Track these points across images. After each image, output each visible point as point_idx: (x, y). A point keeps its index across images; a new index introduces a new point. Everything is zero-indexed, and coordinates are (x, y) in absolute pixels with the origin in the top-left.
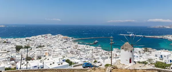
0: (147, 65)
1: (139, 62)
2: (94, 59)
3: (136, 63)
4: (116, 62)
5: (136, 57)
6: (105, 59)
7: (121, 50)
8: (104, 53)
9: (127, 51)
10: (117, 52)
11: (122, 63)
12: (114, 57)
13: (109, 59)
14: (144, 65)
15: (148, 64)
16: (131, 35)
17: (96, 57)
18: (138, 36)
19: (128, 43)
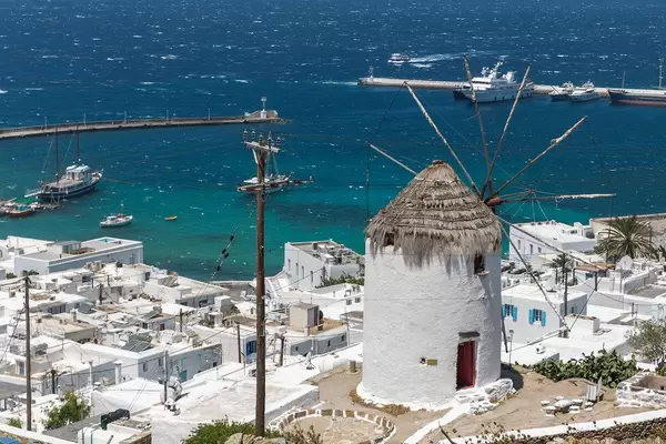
0: (625, 395)
1: (552, 370)
2: (54, 381)
3: (518, 384)
4: (315, 397)
5: (524, 315)
6: (184, 377)
7: (367, 257)
8: (170, 308)
9: (435, 266)
10: (327, 283)
11: (381, 402)
12: (295, 337)
13: (235, 373)
14: (594, 390)
15: (637, 378)
16: (482, 84)
17: (73, 360)
18: (558, 90)
19: (444, 174)
